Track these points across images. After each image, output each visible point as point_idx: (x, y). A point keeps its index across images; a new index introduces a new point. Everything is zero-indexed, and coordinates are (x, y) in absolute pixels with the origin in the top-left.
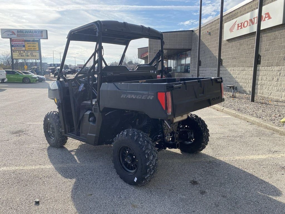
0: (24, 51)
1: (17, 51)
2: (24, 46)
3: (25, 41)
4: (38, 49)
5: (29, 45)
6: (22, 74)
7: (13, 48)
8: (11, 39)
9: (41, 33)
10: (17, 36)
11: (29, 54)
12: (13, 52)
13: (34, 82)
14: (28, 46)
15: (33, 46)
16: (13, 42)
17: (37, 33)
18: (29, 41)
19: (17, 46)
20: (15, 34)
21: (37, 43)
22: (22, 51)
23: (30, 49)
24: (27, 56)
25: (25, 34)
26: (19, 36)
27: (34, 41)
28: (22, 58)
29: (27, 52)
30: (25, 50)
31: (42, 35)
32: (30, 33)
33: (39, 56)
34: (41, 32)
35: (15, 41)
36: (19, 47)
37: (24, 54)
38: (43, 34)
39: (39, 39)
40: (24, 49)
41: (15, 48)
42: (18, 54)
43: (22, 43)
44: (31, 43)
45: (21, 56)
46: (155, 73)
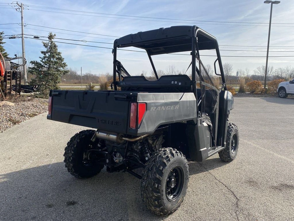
46: (179, 84)
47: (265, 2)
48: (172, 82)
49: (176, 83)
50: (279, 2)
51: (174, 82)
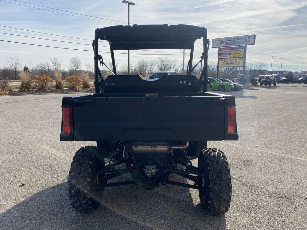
0: (229, 59)
1: (223, 59)
2: (230, 54)
3: (232, 48)
4: (243, 56)
5: (235, 52)
6: (220, 82)
7: (220, 57)
8: (219, 48)
9: (248, 39)
10: (225, 45)
11: (234, 61)
12: (220, 60)
13: (228, 90)
14: (234, 54)
15: (238, 53)
16: (221, 50)
17: (244, 39)
18: (235, 48)
19: (224, 54)
20: (223, 43)
21: (243, 50)
22: (227, 59)
23: (236, 56)
24: (232, 64)
25: (232, 42)
26: (227, 45)
27: (239, 48)
28: (227, 65)
29: (232, 59)
30: (231, 58)
31: (249, 40)
32: (238, 40)
33: (243, 63)
34: (249, 37)
35: (222, 50)
36: (225, 55)
37: (229, 62)
38: (251, 39)
39: (246, 46)
40: (229, 56)
41: (222, 57)
42: (224, 62)
43: (228, 50)
44: (237, 50)
45: (226, 64)
46: (189, 84)
47: (123, 2)
48: (181, 82)
49: (185, 82)
50: (134, 4)
51: (183, 82)
